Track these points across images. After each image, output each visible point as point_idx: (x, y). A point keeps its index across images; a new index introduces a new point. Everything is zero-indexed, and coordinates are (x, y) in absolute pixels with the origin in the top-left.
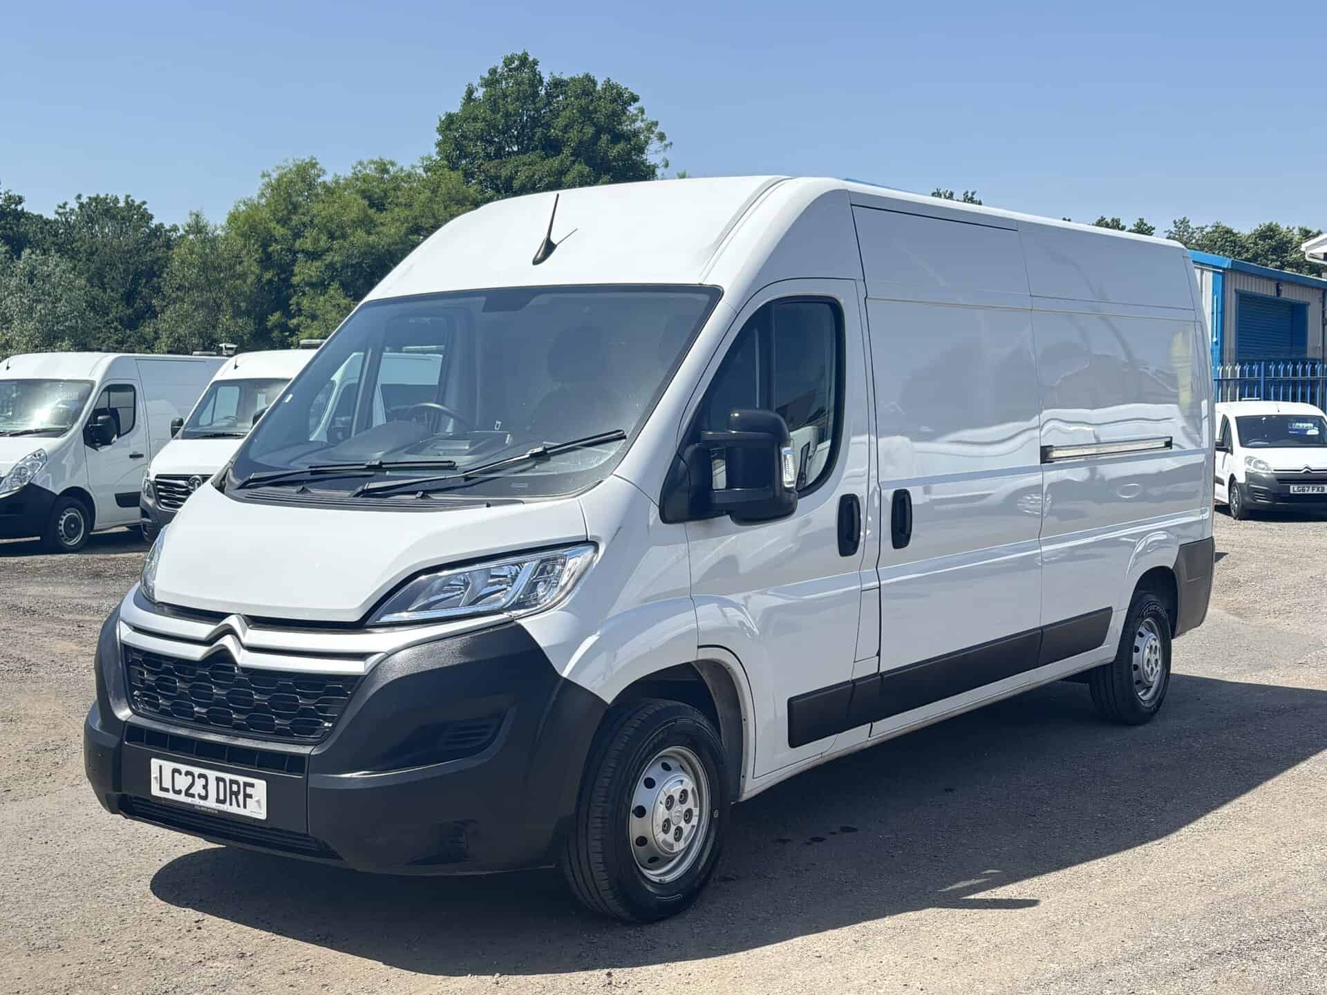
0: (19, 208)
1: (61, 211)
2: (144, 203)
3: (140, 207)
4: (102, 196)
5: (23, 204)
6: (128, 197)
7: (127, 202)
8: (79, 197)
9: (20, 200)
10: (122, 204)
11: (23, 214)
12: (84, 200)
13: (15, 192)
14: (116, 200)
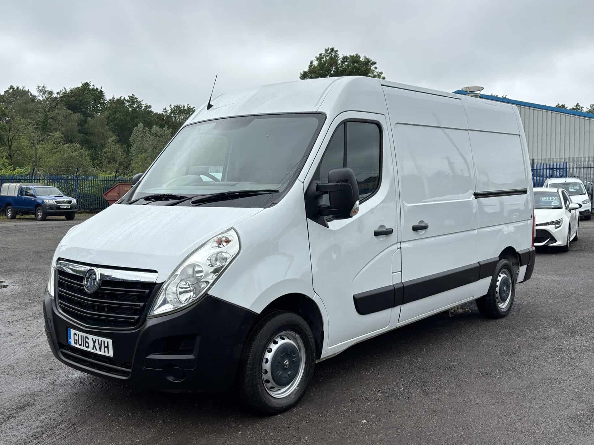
0: (150, 110)
1: (165, 111)
2: (194, 107)
3: (192, 109)
4: (179, 105)
5: (151, 108)
6: (188, 105)
7: (188, 106)
8: (171, 105)
9: (150, 107)
10: (186, 108)
11: (151, 112)
12: (173, 107)
13: (149, 104)
14: (184, 106)
